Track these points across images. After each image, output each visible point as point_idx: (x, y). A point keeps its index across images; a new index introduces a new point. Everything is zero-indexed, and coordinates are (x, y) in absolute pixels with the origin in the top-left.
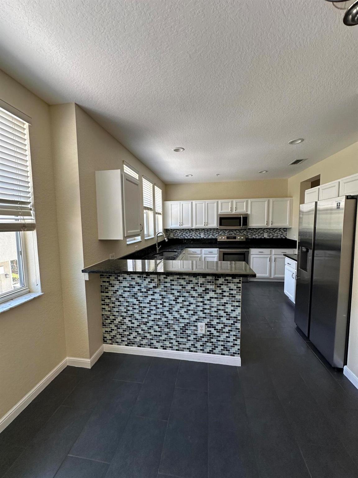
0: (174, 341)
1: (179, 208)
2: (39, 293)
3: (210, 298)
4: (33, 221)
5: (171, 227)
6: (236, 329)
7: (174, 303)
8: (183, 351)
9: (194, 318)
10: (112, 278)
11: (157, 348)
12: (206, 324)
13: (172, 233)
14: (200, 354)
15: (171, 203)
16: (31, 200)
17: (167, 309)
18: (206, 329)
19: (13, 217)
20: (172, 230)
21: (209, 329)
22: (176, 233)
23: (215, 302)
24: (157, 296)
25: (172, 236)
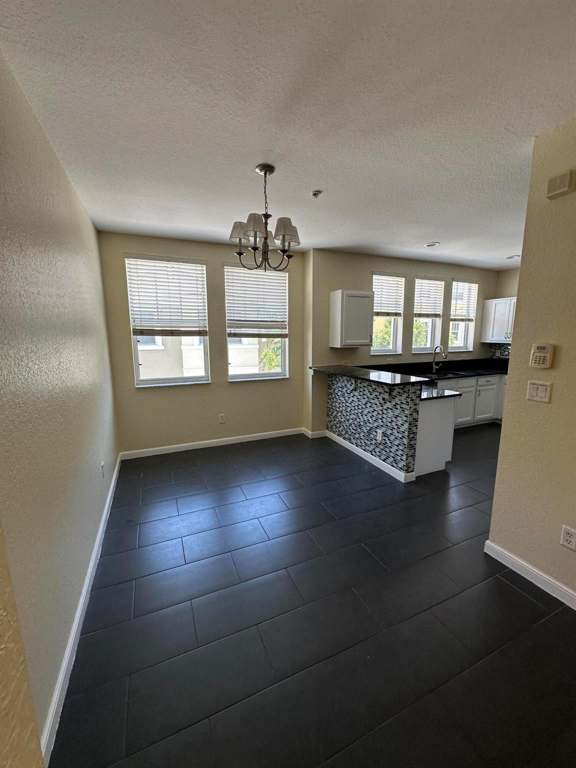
0: (362, 441)
1: (507, 309)
2: (288, 377)
3: (387, 408)
4: (287, 332)
5: (491, 341)
6: (404, 444)
7: (364, 407)
8: (367, 452)
9: (376, 424)
10: (334, 378)
11: (353, 444)
12: (383, 433)
13: (499, 350)
14: (377, 459)
15: (496, 302)
16: (287, 320)
17: (360, 411)
18: (382, 437)
19: (257, 330)
20: (491, 345)
21: (384, 438)
22: (505, 350)
23: (391, 414)
24: (355, 399)
25: (499, 355)
